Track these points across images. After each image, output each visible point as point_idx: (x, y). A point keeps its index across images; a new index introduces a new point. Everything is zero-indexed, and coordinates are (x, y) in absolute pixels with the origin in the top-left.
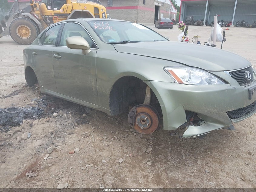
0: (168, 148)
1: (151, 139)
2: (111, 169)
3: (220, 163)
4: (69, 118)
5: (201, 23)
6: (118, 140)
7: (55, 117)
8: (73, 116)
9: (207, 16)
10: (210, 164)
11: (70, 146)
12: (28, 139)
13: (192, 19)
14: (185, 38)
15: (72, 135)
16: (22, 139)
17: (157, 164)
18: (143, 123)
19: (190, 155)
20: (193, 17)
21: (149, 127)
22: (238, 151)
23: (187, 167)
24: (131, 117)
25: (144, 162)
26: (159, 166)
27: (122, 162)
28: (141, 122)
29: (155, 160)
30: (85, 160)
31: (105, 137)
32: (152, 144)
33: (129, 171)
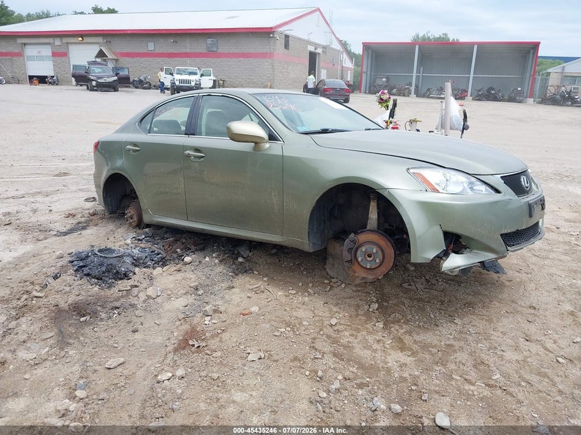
0: (403, 304)
1: (372, 292)
2: (322, 332)
3: (490, 321)
4: (215, 265)
5: (407, 91)
6: (316, 295)
7: (186, 264)
8: (220, 261)
9: (418, 77)
10: (474, 323)
11: (238, 305)
12: (159, 298)
13: (387, 81)
14: (391, 123)
15: (233, 290)
16: (149, 297)
17: (392, 325)
18: (369, 259)
19: (441, 313)
20: (388, 78)
21: (379, 266)
22: (514, 305)
23: (440, 328)
24: (350, 250)
25: (372, 324)
26: (397, 327)
27: (336, 324)
28: (365, 258)
29: (387, 321)
30: (273, 323)
31: (294, 292)
32: (375, 300)
33: (352, 335)
